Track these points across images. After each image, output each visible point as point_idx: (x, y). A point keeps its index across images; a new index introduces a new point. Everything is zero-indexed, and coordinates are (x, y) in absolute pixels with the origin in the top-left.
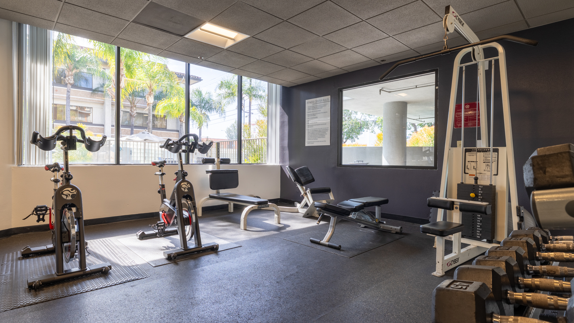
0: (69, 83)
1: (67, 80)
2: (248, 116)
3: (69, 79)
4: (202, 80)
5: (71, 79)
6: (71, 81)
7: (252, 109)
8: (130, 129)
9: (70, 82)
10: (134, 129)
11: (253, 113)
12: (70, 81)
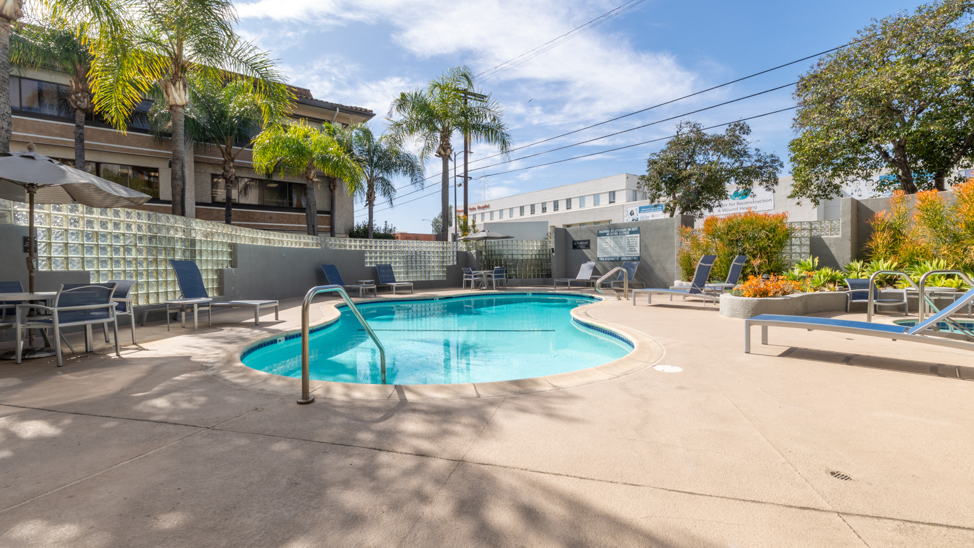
0: (80, 108)
1: (73, 100)
2: (463, 184)
3: (76, 98)
4: (375, 115)
5: (82, 99)
6: (82, 102)
7: (469, 169)
8: (225, 209)
9: (80, 105)
10: (233, 209)
11: (471, 178)
12: (79, 103)
